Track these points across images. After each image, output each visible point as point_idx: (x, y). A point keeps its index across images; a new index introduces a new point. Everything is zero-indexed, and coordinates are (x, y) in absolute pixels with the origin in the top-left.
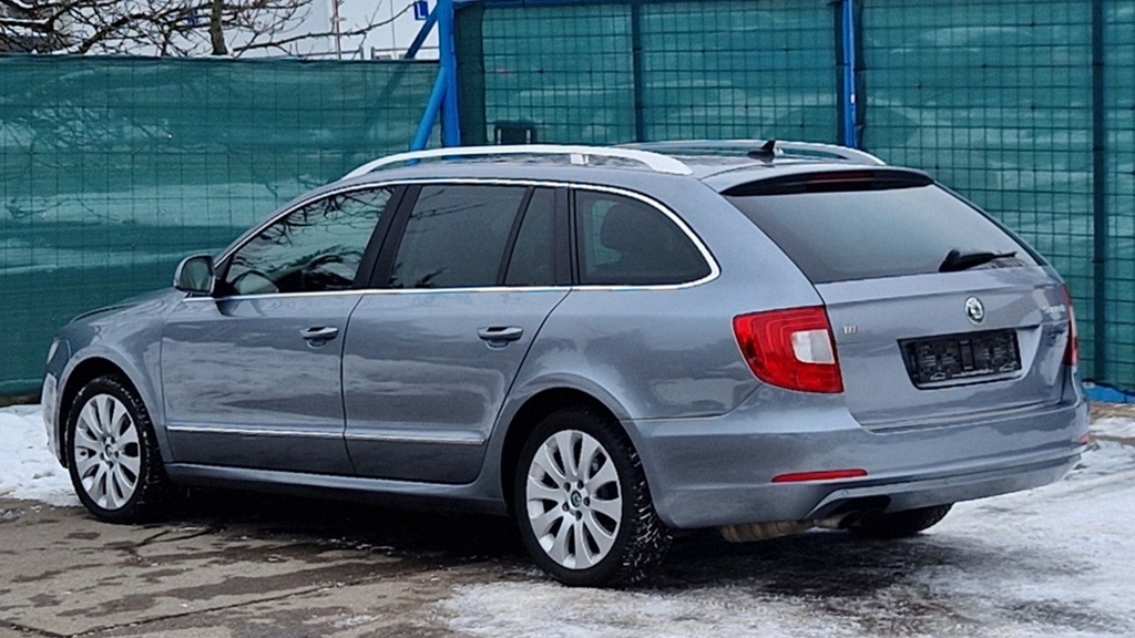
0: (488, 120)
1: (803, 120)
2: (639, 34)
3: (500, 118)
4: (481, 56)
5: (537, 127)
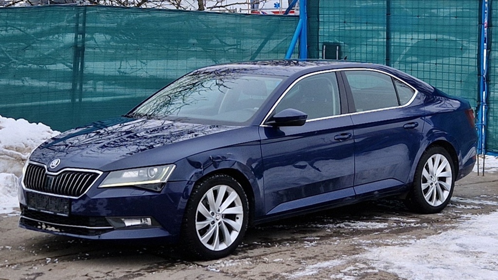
0: (320, 41)
1: (462, 47)
2: (389, 8)
3: (325, 41)
4: (318, 15)
5: (341, 45)
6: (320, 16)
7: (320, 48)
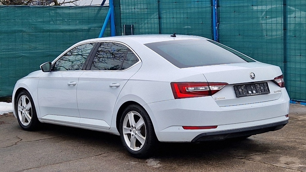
0: (121, 22)
1: (202, 21)
5: (134, 24)
6: (121, 5)
7: (122, 27)
